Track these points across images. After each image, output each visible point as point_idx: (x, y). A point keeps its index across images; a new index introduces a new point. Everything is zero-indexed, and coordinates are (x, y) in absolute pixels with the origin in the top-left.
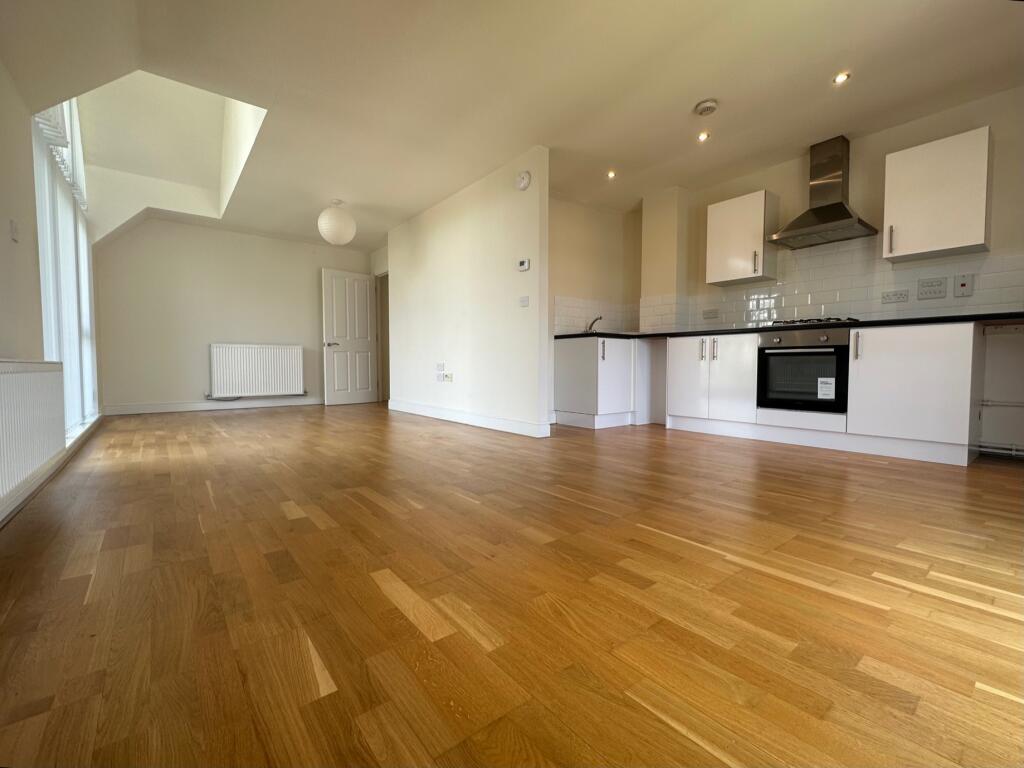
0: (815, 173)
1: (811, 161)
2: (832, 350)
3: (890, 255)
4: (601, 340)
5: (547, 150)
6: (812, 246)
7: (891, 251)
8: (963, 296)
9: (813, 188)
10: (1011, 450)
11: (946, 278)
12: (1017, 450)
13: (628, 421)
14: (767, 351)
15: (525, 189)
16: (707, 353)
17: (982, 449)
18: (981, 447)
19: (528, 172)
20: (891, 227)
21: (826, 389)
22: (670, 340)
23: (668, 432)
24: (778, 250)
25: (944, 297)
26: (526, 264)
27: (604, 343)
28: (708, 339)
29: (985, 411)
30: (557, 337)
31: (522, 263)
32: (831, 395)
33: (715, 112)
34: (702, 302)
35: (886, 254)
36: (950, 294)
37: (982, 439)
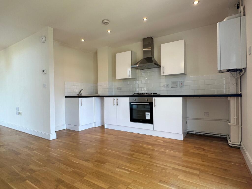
0: (145, 46)
1: (143, 43)
2: (148, 104)
3: (163, 75)
4: (80, 99)
5: (53, 29)
6: (145, 69)
7: (163, 73)
8: (181, 87)
9: (144, 51)
10: (194, 132)
11: (177, 82)
12: (195, 132)
13: (93, 126)
14: (132, 103)
15: (44, 42)
16: (115, 103)
17: (188, 132)
18: (187, 131)
19: (45, 36)
20: (163, 66)
21: (148, 116)
22: (105, 98)
23: (105, 130)
24: (136, 69)
25: (177, 87)
26: (45, 72)
27: (81, 100)
28: (115, 98)
29: (188, 121)
30: (66, 97)
31: (43, 71)
32: (149, 118)
33: (109, 24)
34: (117, 84)
35: (162, 74)
36: (178, 86)
37: (188, 129)
